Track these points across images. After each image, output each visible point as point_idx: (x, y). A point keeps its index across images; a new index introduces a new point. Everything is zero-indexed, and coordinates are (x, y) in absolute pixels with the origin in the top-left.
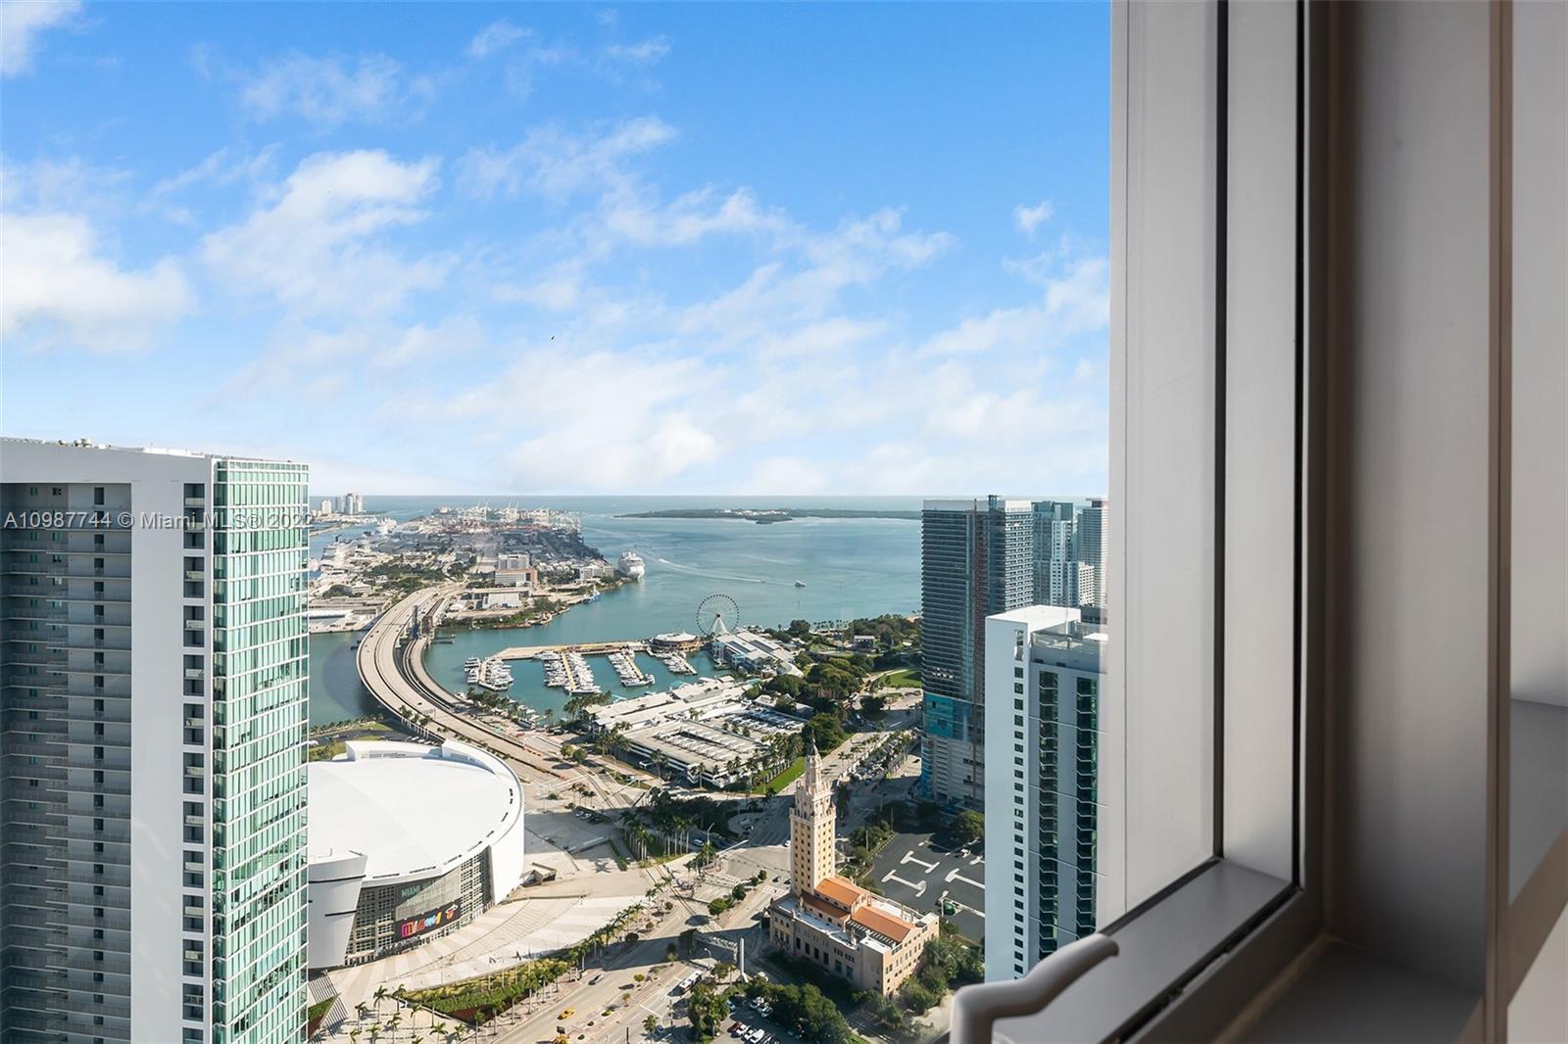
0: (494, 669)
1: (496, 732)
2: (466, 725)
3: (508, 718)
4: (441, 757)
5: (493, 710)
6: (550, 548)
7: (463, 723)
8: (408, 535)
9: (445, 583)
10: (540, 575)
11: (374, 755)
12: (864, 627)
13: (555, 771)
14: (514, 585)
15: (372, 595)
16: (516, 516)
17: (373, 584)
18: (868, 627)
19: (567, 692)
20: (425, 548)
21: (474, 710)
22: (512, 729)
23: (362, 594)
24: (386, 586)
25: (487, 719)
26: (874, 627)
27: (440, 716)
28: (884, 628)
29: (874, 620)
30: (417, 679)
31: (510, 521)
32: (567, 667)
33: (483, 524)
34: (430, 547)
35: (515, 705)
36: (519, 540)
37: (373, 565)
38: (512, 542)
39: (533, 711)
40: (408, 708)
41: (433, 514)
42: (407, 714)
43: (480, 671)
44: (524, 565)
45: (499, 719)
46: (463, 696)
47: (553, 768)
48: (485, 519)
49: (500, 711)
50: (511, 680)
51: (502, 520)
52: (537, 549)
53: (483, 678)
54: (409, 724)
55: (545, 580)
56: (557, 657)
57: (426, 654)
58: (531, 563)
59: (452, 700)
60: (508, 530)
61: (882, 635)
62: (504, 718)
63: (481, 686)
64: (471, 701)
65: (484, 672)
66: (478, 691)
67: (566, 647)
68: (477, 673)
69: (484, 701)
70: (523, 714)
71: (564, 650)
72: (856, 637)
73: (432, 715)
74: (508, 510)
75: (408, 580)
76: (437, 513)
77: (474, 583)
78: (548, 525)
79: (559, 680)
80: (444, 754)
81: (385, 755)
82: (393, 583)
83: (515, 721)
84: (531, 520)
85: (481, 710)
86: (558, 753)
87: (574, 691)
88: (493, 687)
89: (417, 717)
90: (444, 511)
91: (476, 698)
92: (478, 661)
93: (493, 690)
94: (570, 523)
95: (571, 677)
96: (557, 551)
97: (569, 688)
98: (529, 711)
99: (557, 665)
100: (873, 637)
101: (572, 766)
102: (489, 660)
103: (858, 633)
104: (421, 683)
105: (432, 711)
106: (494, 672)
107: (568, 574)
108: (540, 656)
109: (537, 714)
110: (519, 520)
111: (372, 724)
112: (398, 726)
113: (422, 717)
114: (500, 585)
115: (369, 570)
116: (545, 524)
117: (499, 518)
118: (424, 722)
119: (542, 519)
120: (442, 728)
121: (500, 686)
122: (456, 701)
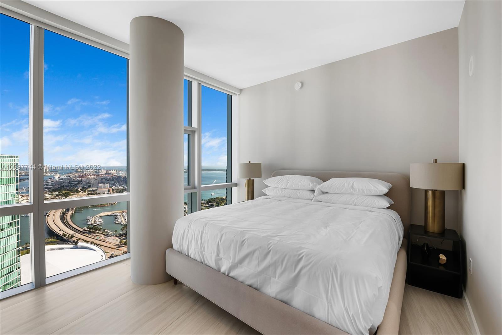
0: (96, 219)
1: (97, 238)
2: (87, 237)
3: (102, 234)
4: (77, 248)
5: (96, 232)
6: (117, 182)
7: (86, 237)
8: (66, 179)
9: (80, 194)
10: (113, 190)
11: (52, 250)
12: (212, 200)
13: (118, 248)
14: (104, 194)
15: (52, 199)
16: (105, 172)
17: (52, 195)
18: (213, 200)
19: (122, 225)
20: (72, 183)
21: (90, 233)
22: (103, 237)
23: (48, 198)
24: (57, 195)
25: (94, 235)
26: (214, 200)
27: (77, 235)
28: (217, 200)
29: (214, 198)
30: (69, 224)
31: (103, 174)
32: (122, 217)
33: (93, 175)
34: (74, 182)
35: (104, 230)
36: (106, 179)
37: (53, 188)
38: (103, 180)
39: (110, 231)
40: (65, 234)
41: (75, 172)
42: (65, 235)
43: (92, 220)
44: (108, 187)
45: (98, 234)
46: (86, 228)
47: (117, 247)
48: (94, 173)
49: (99, 232)
50: (103, 222)
51: (100, 173)
52: (112, 182)
53: (93, 222)
54: (66, 238)
55: (115, 191)
56: (119, 214)
57: (72, 216)
58: (110, 186)
59: (82, 230)
60: (102, 176)
61: (217, 202)
62: (100, 234)
63: (92, 225)
64: (89, 230)
65: (93, 220)
66: (91, 226)
67: (122, 211)
68: (91, 220)
69: (93, 229)
70: (107, 232)
71: (121, 212)
72: (209, 203)
73: (74, 235)
74: (102, 170)
75: (66, 193)
76: (77, 172)
77: (90, 193)
78: (116, 175)
79: (119, 221)
80: (78, 247)
81: (56, 249)
82: (60, 194)
83: (104, 235)
84: (110, 173)
85: (92, 232)
86: (119, 243)
87: (125, 224)
88: (96, 225)
89: (69, 236)
90: (79, 171)
91: (90, 229)
92: (91, 217)
93: (96, 226)
94: (123, 174)
95: (123, 220)
96: (119, 182)
97: (123, 223)
98: (109, 231)
99: (118, 217)
100: (214, 203)
101: (123, 246)
102: (95, 216)
103: (210, 202)
104: (70, 225)
105: (74, 234)
106: (97, 220)
107: (122, 189)
108: (113, 214)
109: (112, 232)
110: (106, 173)
111: (52, 240)
112: (61, 239)
113: (70, 236)
114: (99, 194)
115: (51, 190)
116: (115, 174)
117: (99, 173)
118: (71, 238)
119: (114, 173)
120: (78, 239)
121: (99, 224)
122: (83, 230)
